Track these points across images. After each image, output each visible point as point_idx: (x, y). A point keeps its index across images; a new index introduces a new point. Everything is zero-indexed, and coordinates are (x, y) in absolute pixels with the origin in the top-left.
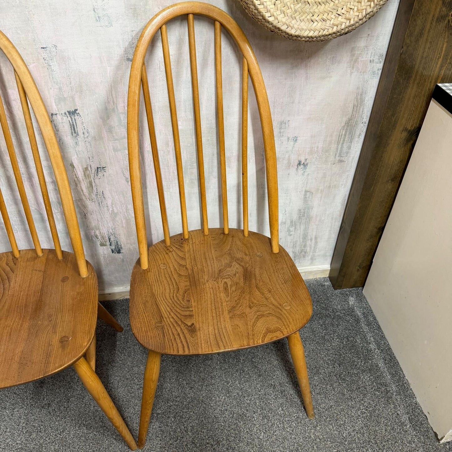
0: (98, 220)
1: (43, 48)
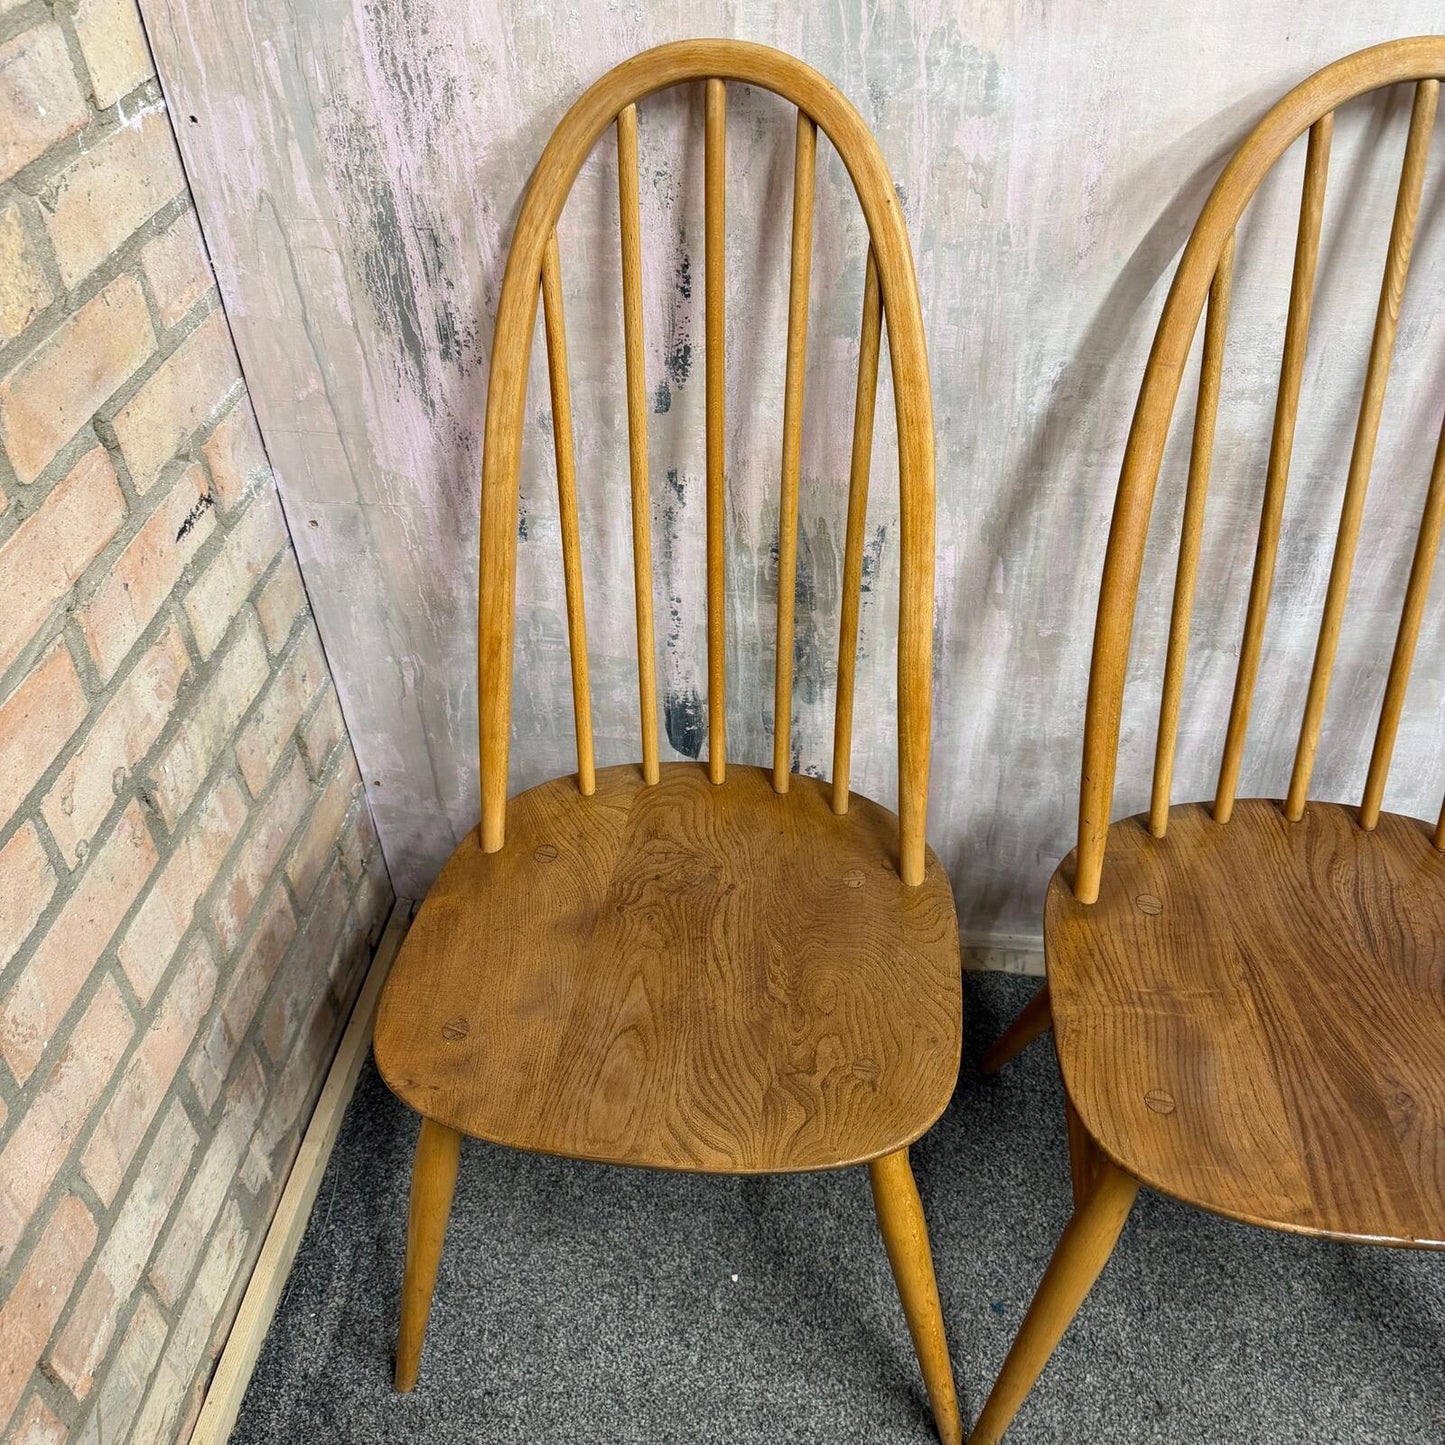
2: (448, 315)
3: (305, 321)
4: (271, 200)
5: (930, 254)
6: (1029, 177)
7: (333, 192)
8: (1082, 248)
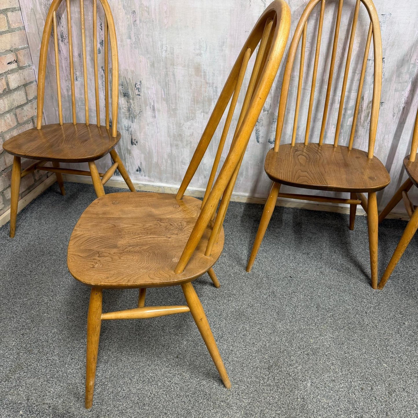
0: (360, 144)
1: (383, 15)
2: (62, 33)
3: (39, 33)
4: (33, 10)
5: (141, 24)
6: (155, 10)
7: (43, 8)
8: (166, 23)
